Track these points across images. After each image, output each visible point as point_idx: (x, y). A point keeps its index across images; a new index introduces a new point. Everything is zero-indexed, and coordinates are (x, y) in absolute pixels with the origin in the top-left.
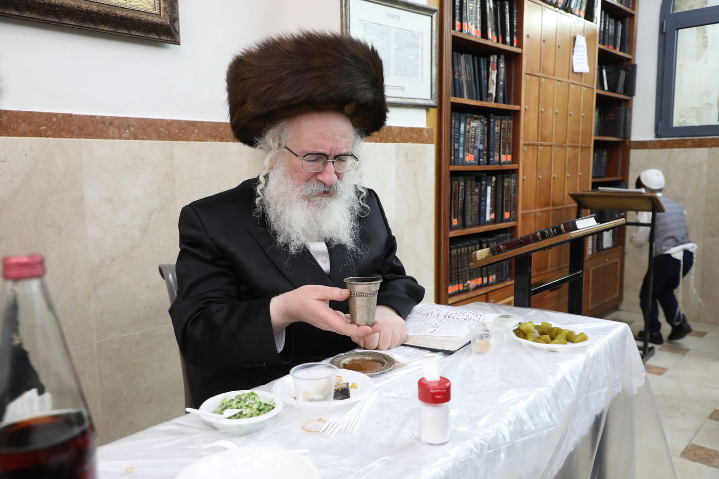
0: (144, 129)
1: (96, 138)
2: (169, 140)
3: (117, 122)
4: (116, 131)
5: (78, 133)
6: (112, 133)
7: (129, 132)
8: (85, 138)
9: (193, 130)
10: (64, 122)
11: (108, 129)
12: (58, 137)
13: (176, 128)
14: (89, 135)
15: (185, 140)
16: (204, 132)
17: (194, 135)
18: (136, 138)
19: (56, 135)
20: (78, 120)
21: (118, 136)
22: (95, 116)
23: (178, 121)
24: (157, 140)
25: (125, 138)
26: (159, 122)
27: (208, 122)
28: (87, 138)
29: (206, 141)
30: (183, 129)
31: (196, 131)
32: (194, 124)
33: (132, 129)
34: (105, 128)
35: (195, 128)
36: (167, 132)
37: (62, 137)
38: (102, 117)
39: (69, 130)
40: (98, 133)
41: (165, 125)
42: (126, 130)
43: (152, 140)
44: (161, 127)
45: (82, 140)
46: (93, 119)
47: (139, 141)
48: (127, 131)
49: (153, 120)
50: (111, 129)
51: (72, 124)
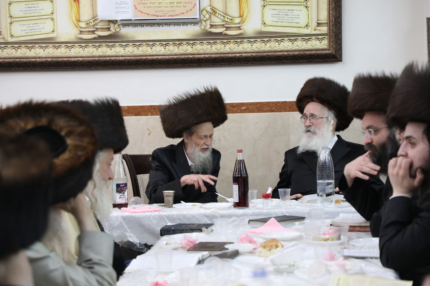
5: (289, 109)
8: (292, 112)
10: (283, 105)
12: (280, 112)
14: (294, 110)
19: (279, 111)
20: (289, 103)
37: (281, 112)
39: (285, 109)
45: (290, 113)
51: (286, 106)
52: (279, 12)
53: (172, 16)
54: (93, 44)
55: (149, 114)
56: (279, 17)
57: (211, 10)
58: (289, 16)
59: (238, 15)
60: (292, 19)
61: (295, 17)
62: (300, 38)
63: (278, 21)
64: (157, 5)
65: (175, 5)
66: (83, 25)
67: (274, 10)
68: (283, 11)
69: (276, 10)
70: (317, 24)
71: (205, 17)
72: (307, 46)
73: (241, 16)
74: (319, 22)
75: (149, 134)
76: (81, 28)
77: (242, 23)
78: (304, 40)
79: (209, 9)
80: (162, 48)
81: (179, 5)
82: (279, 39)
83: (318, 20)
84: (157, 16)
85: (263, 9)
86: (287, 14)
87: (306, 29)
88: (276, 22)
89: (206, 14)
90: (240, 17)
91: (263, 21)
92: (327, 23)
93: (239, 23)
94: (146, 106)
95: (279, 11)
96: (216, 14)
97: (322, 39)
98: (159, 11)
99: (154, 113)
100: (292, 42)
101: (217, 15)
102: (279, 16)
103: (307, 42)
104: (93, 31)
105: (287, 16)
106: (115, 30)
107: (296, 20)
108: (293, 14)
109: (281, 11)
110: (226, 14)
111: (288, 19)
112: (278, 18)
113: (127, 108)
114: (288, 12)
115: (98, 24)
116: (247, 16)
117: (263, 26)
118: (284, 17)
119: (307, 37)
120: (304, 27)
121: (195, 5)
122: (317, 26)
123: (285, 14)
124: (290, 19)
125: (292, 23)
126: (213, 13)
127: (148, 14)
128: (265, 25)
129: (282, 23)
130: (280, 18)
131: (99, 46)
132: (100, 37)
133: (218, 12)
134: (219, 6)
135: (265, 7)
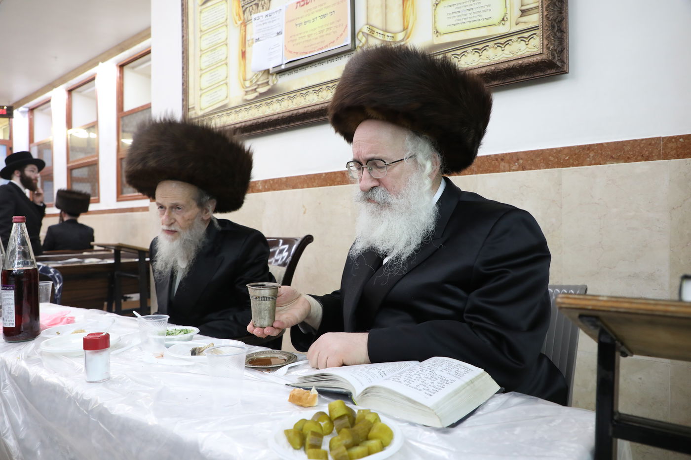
0: (532, 160)
1: (489, 173)
2: (558, 168)
3: (508, 158)
4: (507, 165)
5: (476, 170)
6: (503, 167)
7: (518, 164)
9: (588, 154)
11: (500, 164)
13: (566, 155)
14: (485, 171)
15: (577, 165)
16: (601, 154)
17: (588, 159)
18: (524, 169)
21: (508, 168)
22: (490, 156)
23: (569, 148)
24: (545, 169)
25: (514, 170)
26: (548, 152)
27: (607, 143)
28: (483, 173)
29: (605, 164)
30: (575, 154)
31: (592, 155)
32: (589, 148)
33: (521, 161)
34: (497, 164)
35: (590, 152)
36: (556, 160)
38: (496, 155)
40: (491, 169)
41: (555, 153)
42: (515, 163)
43: (540, 169)
44: (550, 156)
45: (479, 175)
46: (488, 158)
47: (527, 171)
48: (517, 164)
49: (542, 150)
50: (503, 164)
52: (459, 8)
53: (321, 49)
54: (255, 105)
55: (305, 185)
56: (458, 16)
57: (368, 30)
58: (474, 10)
59: (401, 28)
60: (478, 14)
61: (484, 9)
62: (491, 44)
63: (457, 22)
64: (307, 38)
65: (325, 33)
66: (248, 84)
67: (450, 6)
68: (465, 4)
69: (453, 5)
70: (521, 13)
71: (361, 41)
72: (504, 55)
73: (406, 27)
74: (524, 8)
75: (304, 213)
76: (247, 87)
77: (407, 38)
78: (499, 45)
79: (365, 30)
80: (315, 96)
81: (329, 31)
82: (459, 52)
83: (522, 6)
84: (306, 53)
85: (435, 10)
86: (471, 7)
87: (501, 25)
88: (454, 25)
89: (362, 38)
90: (404, 30)
91: (435, 28)
92: (537, 7)
93: (403, 40)
94: (302, 176)
95: (459, 6)
96: (373, 34)
97: (530, 37)
98: (308, 46)
99: (310, 184)
100: (479, 53)
101: (375, 35)
102: (458, 14)
103: (503, 49)
104: (255, 89)
105: (471, 11)
106: (273, 83)
107: (485, 15)
108: (480, 5)
109: (462, 5)
110: (386, 31)
111: (472, 15)
112: (457, 18)
113: (285, 180)
114: (472, 5)
115: (259, 80)
116: (413, 26)
117: (435, 36)
118: (466, 15)
119: (503, 39)
120: (499, 23)
121: (346, 26)
122: (521, 16)
123: (468, 8)
124: (476, 15)
125: (479, 20)
126: (370, 34)
127: (297, 53)
128: (438, 34)
129: (463, 25)
130: (459, 18)
131: (259, 106)
132: (261, 95)
133: (376, 30)
134: (377, 21)
135: (438, 5)
